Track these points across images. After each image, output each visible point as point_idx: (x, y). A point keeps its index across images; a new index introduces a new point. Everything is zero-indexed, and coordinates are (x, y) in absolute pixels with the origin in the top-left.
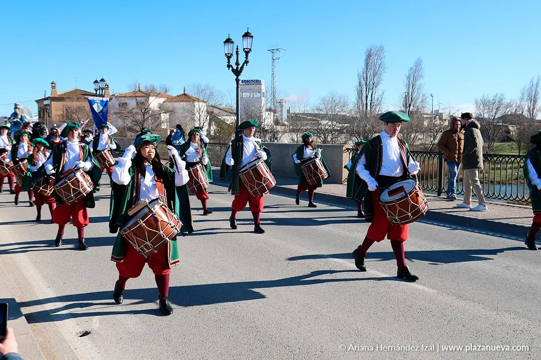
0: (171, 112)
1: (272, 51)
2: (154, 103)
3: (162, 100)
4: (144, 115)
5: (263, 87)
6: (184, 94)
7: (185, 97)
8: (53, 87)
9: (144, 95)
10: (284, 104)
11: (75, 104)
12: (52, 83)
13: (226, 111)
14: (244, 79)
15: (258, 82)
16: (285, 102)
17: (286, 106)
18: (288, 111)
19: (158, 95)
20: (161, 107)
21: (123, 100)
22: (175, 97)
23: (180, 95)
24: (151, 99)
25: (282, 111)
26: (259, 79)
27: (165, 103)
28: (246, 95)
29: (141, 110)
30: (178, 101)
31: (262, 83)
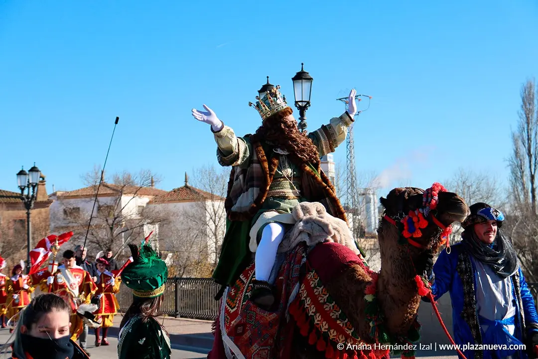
0: (163, 221)
2: (130, 205)
3: (144, 200)
4: (111, 229)
5: (331, 167)
6: (186, 187)
7: (187, 192)
9: (111, 192)
10: (371, 196)
16: (373, 194)
19: (137, 191)
20: (143, 212)
21: (73, 203)
22: (169, 194)
23: (179, 189)
24: (125, 199)
25: (368, 210)
27: (152, 206)
29: (107, 221)
30: (175, 200)
31: (328, 160)
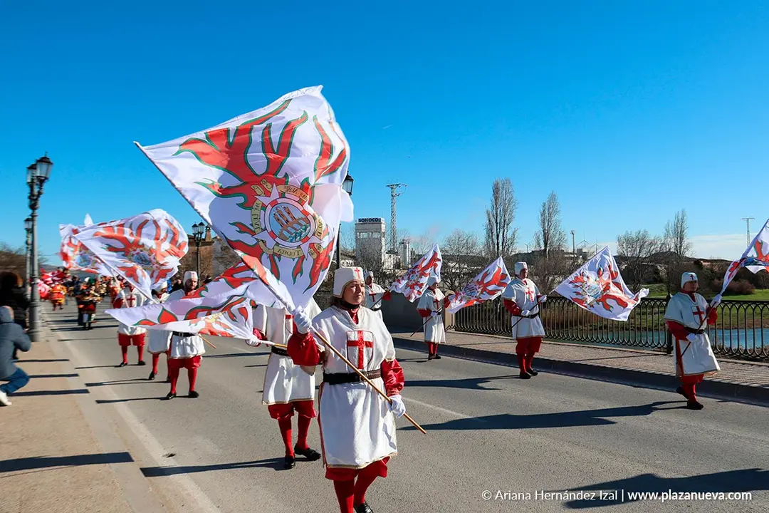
1: (391, 187)
5: (383, 226)
14: (361, 218)
15: (378, 221)
16: (408, 243)
17: (410, 247)
18: (413, 253)
25: (405, 254)
26: (378, 218)
28: (364, 235)
31: (382, 221)
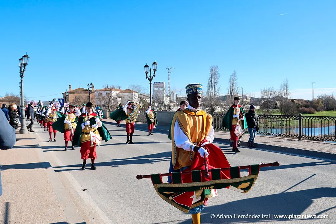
0: (122, 97)
1: (168, 69)
2: (114, 93)
3: (118, 92)
4: (110, 99)
5: (164, 85)
6: (128, 89)
7: (128, 91)
8: (70, 87)
9: (109, 90)
11: (79, 95)
12: (69, 86)
13: (147, 97)
14: (155, 82)
15: (162, 83)
16: (175, 92)
17: (175, 94)
18: (176, 96)
19: (116, 90)
20: (117, 95)
21: (101, 92)
23: (126, 90)
24: (113, 91)
26: (162, 82)
27: (119, 94)
28: (157, 89)
29: (108, 97)
30: (125, 92)
31: (164, 83)
